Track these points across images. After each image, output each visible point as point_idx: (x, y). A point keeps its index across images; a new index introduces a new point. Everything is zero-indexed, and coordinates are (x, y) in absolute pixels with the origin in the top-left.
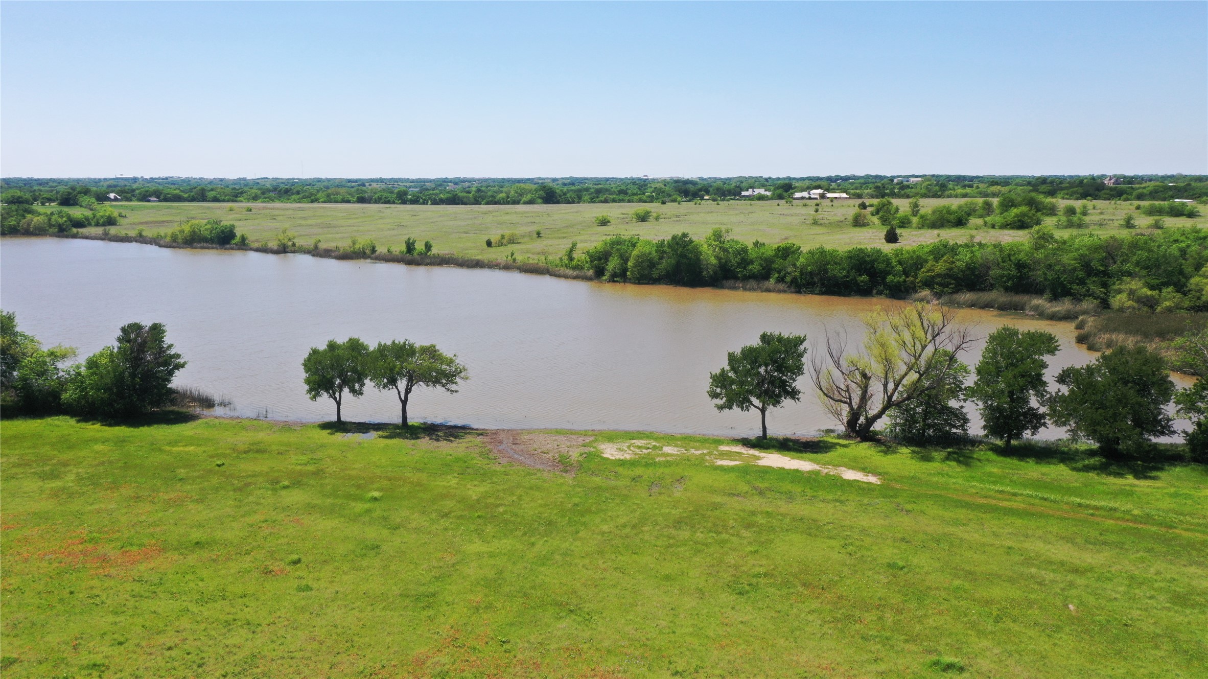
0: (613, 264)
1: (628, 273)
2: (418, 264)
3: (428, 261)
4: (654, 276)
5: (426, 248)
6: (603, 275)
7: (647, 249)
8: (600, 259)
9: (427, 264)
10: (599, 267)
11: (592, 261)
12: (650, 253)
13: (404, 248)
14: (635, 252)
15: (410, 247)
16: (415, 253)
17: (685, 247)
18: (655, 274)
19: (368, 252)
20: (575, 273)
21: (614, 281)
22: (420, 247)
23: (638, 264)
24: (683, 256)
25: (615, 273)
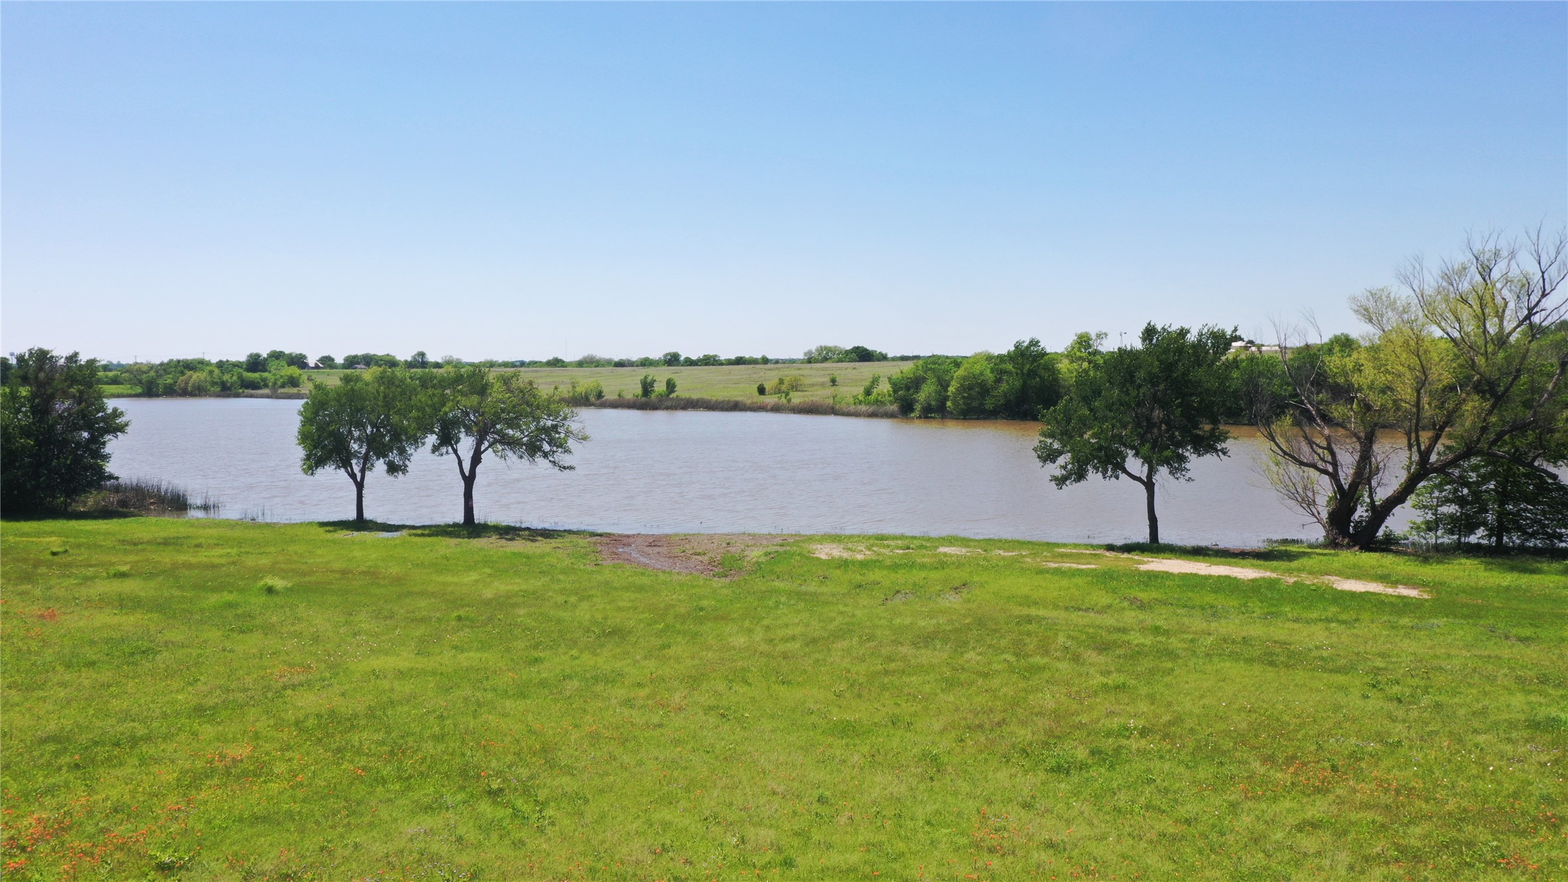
0: (926, 393)
1: (949, 404)
2: (655, 408)
3: (669, 403)
4: (987, 407)
5: (667, 388)
6: (912, 410)
7: (977, 369)
8: (908, 388)
9: (667, 408)
10: (906, 400)
11: (895, 391)
12: (982, 374)
13: (639, 390)
14: (961, 372)
15: (647, 387)
16: (653, 396)
17: (1034, 360)
18: (989, 404)
19: (592, 399)
20: (871, 409)
21: (927, 418)
22: (660, 387)
23: (963, 388)
24: (1032, 373)
25: (929, 405)
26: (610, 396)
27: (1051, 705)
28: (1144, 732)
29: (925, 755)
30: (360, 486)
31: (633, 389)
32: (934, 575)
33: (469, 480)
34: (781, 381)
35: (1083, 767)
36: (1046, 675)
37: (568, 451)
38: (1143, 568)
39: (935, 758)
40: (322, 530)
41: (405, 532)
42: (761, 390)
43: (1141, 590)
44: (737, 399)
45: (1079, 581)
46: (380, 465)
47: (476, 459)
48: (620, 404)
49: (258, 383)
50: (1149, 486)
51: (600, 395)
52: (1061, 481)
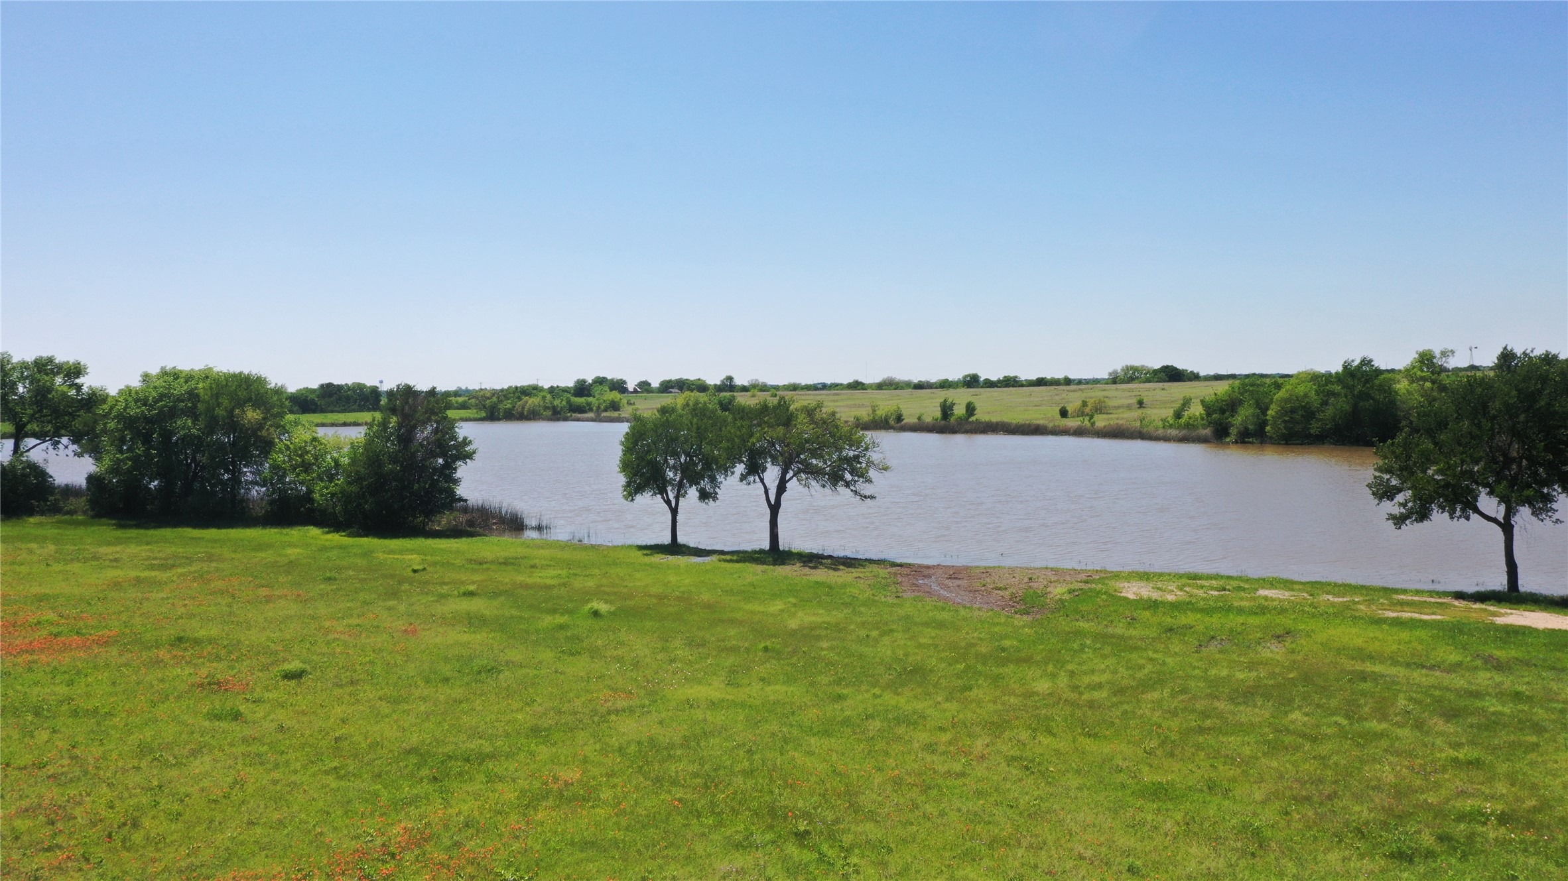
0: (1242, 417)
1: (1268, 428)
3: (968, 427)
4: (1312, 431)
5: (967, 411)
6: (1227, 434)
7: (1301, 390)
8: (1223, 411)
9: (966, 432)
10: (1221, 424)
11: (1209, 415)
12: (1306, 395)
13: (938, 414)
14: (1281, 394)
15: (946, 410)
16: (953, 419)
17: (1367, 382)
18: (1315, 428)
19: (892, 422)
20: (1184, 432)
21: (1243, 442)
22: (959, 411)
24: (1364, 396)
25: (1246, 429)
26: (909, 419)
27: (1391, 778)
28: (1503, 819)
29: (1245, 826)
30: (674, 512)
31: (932, 412)
32: (1254, 621)
33: (775, 509)
34: (1085, 404)
35: (1430, 854)
36: (1384, 743)
37: (869, 481)
38: (1500, 621)
39: (1257, 832)
40: (640, 553)
41: (715, 558)
42: (1064, 413)
43: (1497, 648)
44: (1037, 422)
45: (1422, 634)
46: (693, 493)
47: (781, 488)
48: (920, 427)
49: (584, 407)
50: (1507, 528)
51: (899, 418)
52: (1399, 521)
